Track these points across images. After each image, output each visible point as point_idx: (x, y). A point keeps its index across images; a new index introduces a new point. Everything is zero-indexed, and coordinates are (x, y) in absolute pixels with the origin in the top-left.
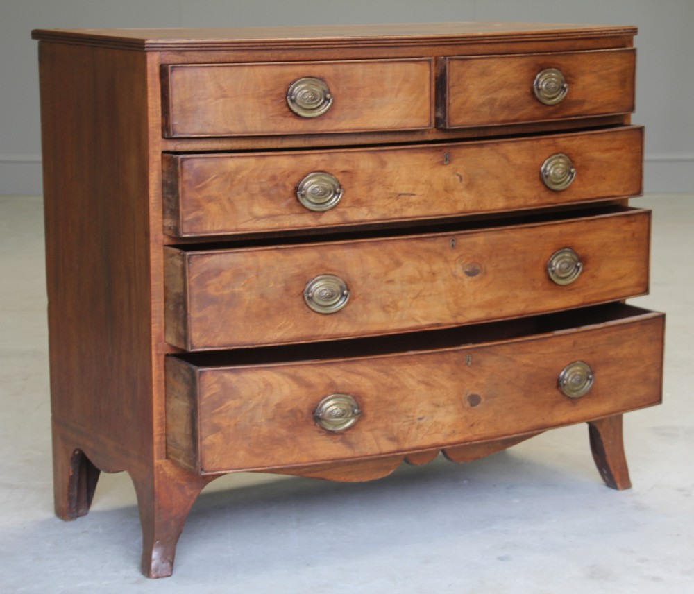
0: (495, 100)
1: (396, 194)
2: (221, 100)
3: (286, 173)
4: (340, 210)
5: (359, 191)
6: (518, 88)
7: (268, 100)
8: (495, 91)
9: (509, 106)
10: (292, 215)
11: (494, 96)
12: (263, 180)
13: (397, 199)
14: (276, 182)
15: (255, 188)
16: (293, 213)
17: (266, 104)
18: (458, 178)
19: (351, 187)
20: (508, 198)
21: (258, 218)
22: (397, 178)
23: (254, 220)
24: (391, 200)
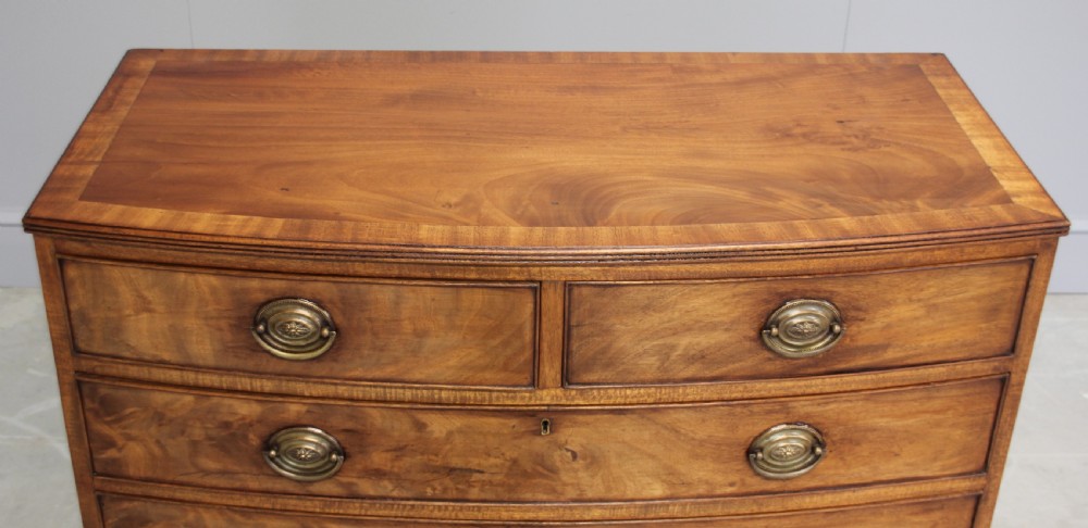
0: (673, 347)
1: (447, 468)
2: (145, 315)
3: (247, 421)
4: (344, 480)
5: (378, 459)
6: (727, 330)
7: (223, 323)
8: (674, 334)
9: (703, 357)
10: (261, 477)
11: (670, 340)
12: (209, 425)
13: (448, 475)
14: (232, 431)
15: (197, 432)
16: (264, 474)
17: (220, 329)
18: (569, 454)
19: (361, 452)
20: (672, 485)
21: (207, 473)
22: (448, 447)
23: (201, 474)
24: (435, 475)
